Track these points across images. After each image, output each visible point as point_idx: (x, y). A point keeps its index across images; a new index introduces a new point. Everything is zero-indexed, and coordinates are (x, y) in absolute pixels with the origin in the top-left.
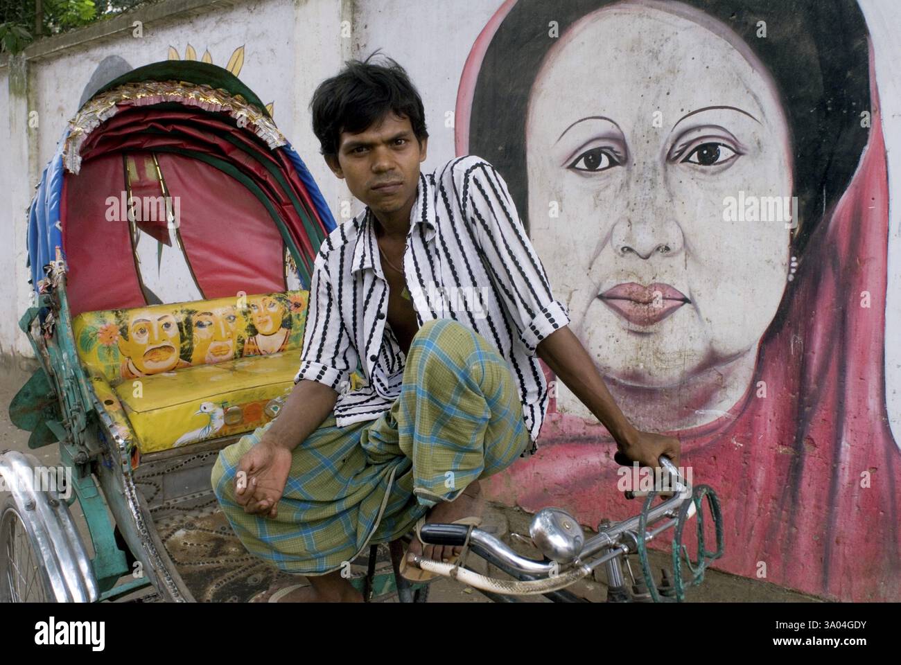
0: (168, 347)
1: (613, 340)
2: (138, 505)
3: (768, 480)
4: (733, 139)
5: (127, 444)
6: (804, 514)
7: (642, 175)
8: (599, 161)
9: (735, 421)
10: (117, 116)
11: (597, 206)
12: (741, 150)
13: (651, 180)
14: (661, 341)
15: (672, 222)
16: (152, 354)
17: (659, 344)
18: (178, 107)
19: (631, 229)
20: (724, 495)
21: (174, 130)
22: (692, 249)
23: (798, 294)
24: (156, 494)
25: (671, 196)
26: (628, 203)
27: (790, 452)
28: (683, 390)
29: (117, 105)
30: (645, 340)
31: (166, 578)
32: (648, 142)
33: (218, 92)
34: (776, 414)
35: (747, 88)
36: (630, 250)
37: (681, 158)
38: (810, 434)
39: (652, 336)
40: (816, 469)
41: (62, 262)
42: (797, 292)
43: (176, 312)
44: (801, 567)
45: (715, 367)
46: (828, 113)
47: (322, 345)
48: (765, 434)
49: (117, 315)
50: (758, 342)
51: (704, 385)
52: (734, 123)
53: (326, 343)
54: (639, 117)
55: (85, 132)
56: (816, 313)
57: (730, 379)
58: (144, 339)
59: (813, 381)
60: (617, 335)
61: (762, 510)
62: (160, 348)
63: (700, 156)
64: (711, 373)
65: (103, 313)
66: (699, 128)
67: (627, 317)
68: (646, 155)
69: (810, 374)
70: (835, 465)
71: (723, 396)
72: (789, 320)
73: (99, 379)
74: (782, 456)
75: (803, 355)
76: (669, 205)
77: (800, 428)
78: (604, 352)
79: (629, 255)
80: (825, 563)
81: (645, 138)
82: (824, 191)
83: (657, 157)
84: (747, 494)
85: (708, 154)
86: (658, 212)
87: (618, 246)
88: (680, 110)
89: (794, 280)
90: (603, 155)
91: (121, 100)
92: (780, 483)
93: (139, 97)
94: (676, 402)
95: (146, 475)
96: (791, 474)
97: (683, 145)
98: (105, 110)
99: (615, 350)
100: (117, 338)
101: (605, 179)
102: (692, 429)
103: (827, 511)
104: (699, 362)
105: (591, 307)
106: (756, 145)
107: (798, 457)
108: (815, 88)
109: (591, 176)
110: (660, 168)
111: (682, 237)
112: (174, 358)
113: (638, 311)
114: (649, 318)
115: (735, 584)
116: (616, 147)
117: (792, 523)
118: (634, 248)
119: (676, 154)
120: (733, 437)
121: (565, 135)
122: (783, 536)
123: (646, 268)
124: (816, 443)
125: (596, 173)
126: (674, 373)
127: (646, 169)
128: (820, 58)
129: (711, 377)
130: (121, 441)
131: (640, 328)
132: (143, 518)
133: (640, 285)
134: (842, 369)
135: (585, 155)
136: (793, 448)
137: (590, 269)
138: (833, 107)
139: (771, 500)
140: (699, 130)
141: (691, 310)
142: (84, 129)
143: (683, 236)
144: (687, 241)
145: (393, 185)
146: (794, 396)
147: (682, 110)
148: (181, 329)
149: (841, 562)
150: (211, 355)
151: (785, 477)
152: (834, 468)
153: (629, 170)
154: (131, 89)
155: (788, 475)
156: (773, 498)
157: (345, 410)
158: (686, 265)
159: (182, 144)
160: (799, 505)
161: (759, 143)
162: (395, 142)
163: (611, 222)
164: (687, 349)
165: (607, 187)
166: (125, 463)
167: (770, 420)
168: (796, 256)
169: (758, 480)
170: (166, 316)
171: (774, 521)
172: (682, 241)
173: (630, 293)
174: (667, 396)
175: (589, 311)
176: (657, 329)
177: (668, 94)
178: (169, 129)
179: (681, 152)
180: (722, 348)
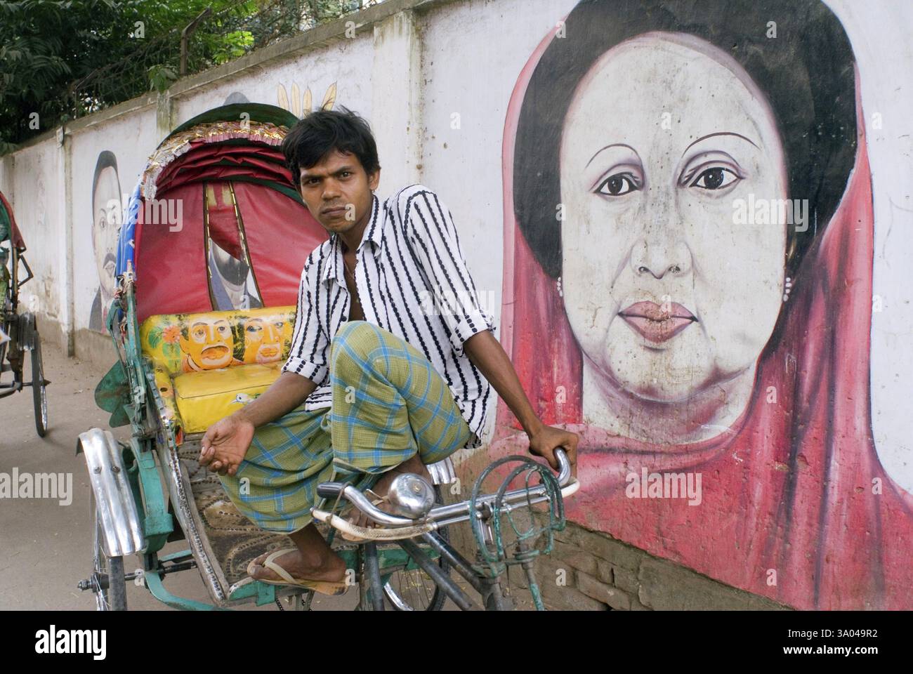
0: (223, 347)
1: (631, 355)
2: (180, 475)
3: (765, 495)
4: (735, 164)
5: (172, 424)
6: (797, 532)
7: (656, 198)
8: (620, 185)
9: (736, 437)
10: (190, 152)
11: (618, 229)
12: (742, 175)
13: (664, 203)
14: (672, 358)
15: (682, 244)
16: (209, 353)
17: (670, 361)
18: (245, 142)
19: (647, 250)
20: (726, 510)
21: (244, 161)
22: (699, 269)
23: (792, 313)
24: (199, 469)
25: (682, 219)
26: (645, 226)
27: (784, 468)
28: (690, 406)
29: (191, 143)
30: (659, 356)
31: (195, 537)
32: (662, 167)
33: (280, 129)
34: (773, 432)
35: (747, 114)
36: (646, 270)
37: (690, 183)
38: (803, 452)
39: (664, 353)
40: (807, 487)
41: (132, 272)
42: (791, 312)
43: (231, 317)
44: (795, 583)
45: (719, 384)
46: (819, 138)
47: (303, 343)
48: (762, 451)
49: (179, 319)
50: (756, 360)
51: (709, 400)
52: (735, 149)
53: (306, 342)
54: (654, 144)
55: (160, 166)
56: (808, 333)
57: (731, 396)
58: (202, 339)
59: (805, 399)
60: (635, 351)
61: (760, 526)
62: (216, 347)
63: (707, 181)
64: (715, 389)
65: (168, 316)
66: (705, 153)
67: (643, 334)
68: (660, 179)
69: (803, 393)
70: (825, 484)
71: (726, 412)
72: (784, 339)
73: (160, 371)
74: (778, 472)
75: (797, 373)
76: (679, 227)
77: (793, 445)
78: (623, 367)
79: (645, 274)
80: (816, 580)
81: (659, 165)
82: (816, 213)
83: (670, 181)
84: (746, 509)
85: (713, 179)
86: (670, 234)
87: (636, 266)
88: (689, 137)
89: (789, 300)
90: (623, 180)
91: (195, 139)
92: (775, 499)
93: (211, 135)
94: (684, 417)
95: (190, 451)
96: (785, 490)
97: (692, 170)
98: (180, 147)
99: (633, 365)
100: (178, 337)
101: (625, 203)
102: (698, 444)
103: (818, 529)
104: (704, 378)
105: (613, 323)
106: (755, 168)
107: (792, 474)
108: (806, 114)
109: (614, 200)
110: (672, 191)
111: (690, 258)
112: (228, 357)
113: (652, 329)
114: (662, 335)
115: (735, 597)
116: (635, 173)
117: (787, 539)
118: (650, 269)
119: (686, 179)
120: (734, 452)
121: (593, 161)
122: (778, 552)
123: (659, 287)
124: (808, 460)
125: (618, 197)
126: (683, 389)
127: (660, 193)
128: (812, 85)
129: (714, 394)
130: (166, 421)
131: (654, 345)
132: (184, 486)
133: (654, 303)
134: (832, 389)
135: (609, 180)
136: (788, 464)
137: (612, 287)
138: (823, 132)
139: (768, 516)
140: (706, 156)
141: (697, 329)
142: (160, 163)
143: (692, 257)
144: (695, 262)
145: (339, 210)
146: (788, 414)
147: (691, 137)
148: (234, 332)
149: (830, 580)
150: (261, 356)
151: (780, 493)
152: (825, 486)
153: (646, 195)
154: (204, 128)
155: (783, 491)
156: (770, 514)
157: (316, 398)
158: (694, 285)
159: (252, 174)
160: (793, 522)
161: (757, 168)
162: (341, 175)
163: (629, 245)
164: (695, 366)
165: (627, 210)
166: (170, 439)
167: (767, 437)
168: (790, 277)
169: (756, 495)
170: (221, 321)
171: (771, 536)
172: (691, 261)
173: (646, 311)
174: (677, 410)
175: (611, 327)
176: (669, 345)
177: (679, 121)
178: (239, 161)
179: (690, 177)
180: (725, 366)
